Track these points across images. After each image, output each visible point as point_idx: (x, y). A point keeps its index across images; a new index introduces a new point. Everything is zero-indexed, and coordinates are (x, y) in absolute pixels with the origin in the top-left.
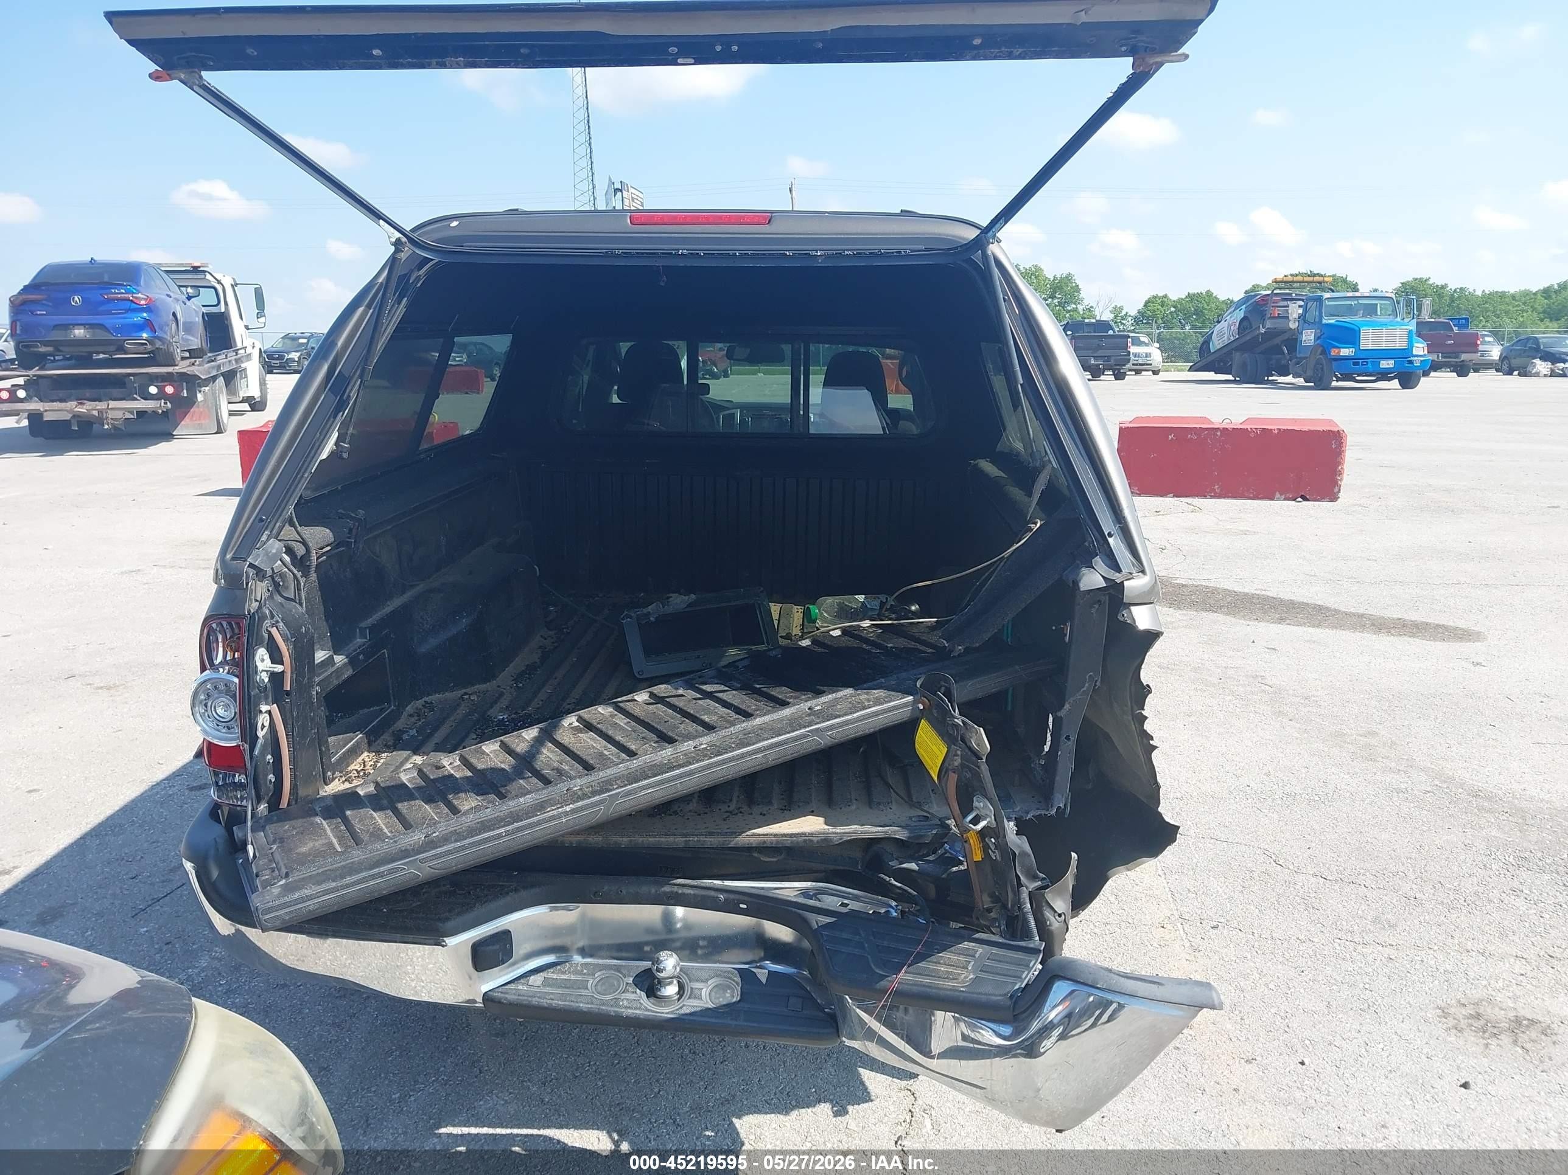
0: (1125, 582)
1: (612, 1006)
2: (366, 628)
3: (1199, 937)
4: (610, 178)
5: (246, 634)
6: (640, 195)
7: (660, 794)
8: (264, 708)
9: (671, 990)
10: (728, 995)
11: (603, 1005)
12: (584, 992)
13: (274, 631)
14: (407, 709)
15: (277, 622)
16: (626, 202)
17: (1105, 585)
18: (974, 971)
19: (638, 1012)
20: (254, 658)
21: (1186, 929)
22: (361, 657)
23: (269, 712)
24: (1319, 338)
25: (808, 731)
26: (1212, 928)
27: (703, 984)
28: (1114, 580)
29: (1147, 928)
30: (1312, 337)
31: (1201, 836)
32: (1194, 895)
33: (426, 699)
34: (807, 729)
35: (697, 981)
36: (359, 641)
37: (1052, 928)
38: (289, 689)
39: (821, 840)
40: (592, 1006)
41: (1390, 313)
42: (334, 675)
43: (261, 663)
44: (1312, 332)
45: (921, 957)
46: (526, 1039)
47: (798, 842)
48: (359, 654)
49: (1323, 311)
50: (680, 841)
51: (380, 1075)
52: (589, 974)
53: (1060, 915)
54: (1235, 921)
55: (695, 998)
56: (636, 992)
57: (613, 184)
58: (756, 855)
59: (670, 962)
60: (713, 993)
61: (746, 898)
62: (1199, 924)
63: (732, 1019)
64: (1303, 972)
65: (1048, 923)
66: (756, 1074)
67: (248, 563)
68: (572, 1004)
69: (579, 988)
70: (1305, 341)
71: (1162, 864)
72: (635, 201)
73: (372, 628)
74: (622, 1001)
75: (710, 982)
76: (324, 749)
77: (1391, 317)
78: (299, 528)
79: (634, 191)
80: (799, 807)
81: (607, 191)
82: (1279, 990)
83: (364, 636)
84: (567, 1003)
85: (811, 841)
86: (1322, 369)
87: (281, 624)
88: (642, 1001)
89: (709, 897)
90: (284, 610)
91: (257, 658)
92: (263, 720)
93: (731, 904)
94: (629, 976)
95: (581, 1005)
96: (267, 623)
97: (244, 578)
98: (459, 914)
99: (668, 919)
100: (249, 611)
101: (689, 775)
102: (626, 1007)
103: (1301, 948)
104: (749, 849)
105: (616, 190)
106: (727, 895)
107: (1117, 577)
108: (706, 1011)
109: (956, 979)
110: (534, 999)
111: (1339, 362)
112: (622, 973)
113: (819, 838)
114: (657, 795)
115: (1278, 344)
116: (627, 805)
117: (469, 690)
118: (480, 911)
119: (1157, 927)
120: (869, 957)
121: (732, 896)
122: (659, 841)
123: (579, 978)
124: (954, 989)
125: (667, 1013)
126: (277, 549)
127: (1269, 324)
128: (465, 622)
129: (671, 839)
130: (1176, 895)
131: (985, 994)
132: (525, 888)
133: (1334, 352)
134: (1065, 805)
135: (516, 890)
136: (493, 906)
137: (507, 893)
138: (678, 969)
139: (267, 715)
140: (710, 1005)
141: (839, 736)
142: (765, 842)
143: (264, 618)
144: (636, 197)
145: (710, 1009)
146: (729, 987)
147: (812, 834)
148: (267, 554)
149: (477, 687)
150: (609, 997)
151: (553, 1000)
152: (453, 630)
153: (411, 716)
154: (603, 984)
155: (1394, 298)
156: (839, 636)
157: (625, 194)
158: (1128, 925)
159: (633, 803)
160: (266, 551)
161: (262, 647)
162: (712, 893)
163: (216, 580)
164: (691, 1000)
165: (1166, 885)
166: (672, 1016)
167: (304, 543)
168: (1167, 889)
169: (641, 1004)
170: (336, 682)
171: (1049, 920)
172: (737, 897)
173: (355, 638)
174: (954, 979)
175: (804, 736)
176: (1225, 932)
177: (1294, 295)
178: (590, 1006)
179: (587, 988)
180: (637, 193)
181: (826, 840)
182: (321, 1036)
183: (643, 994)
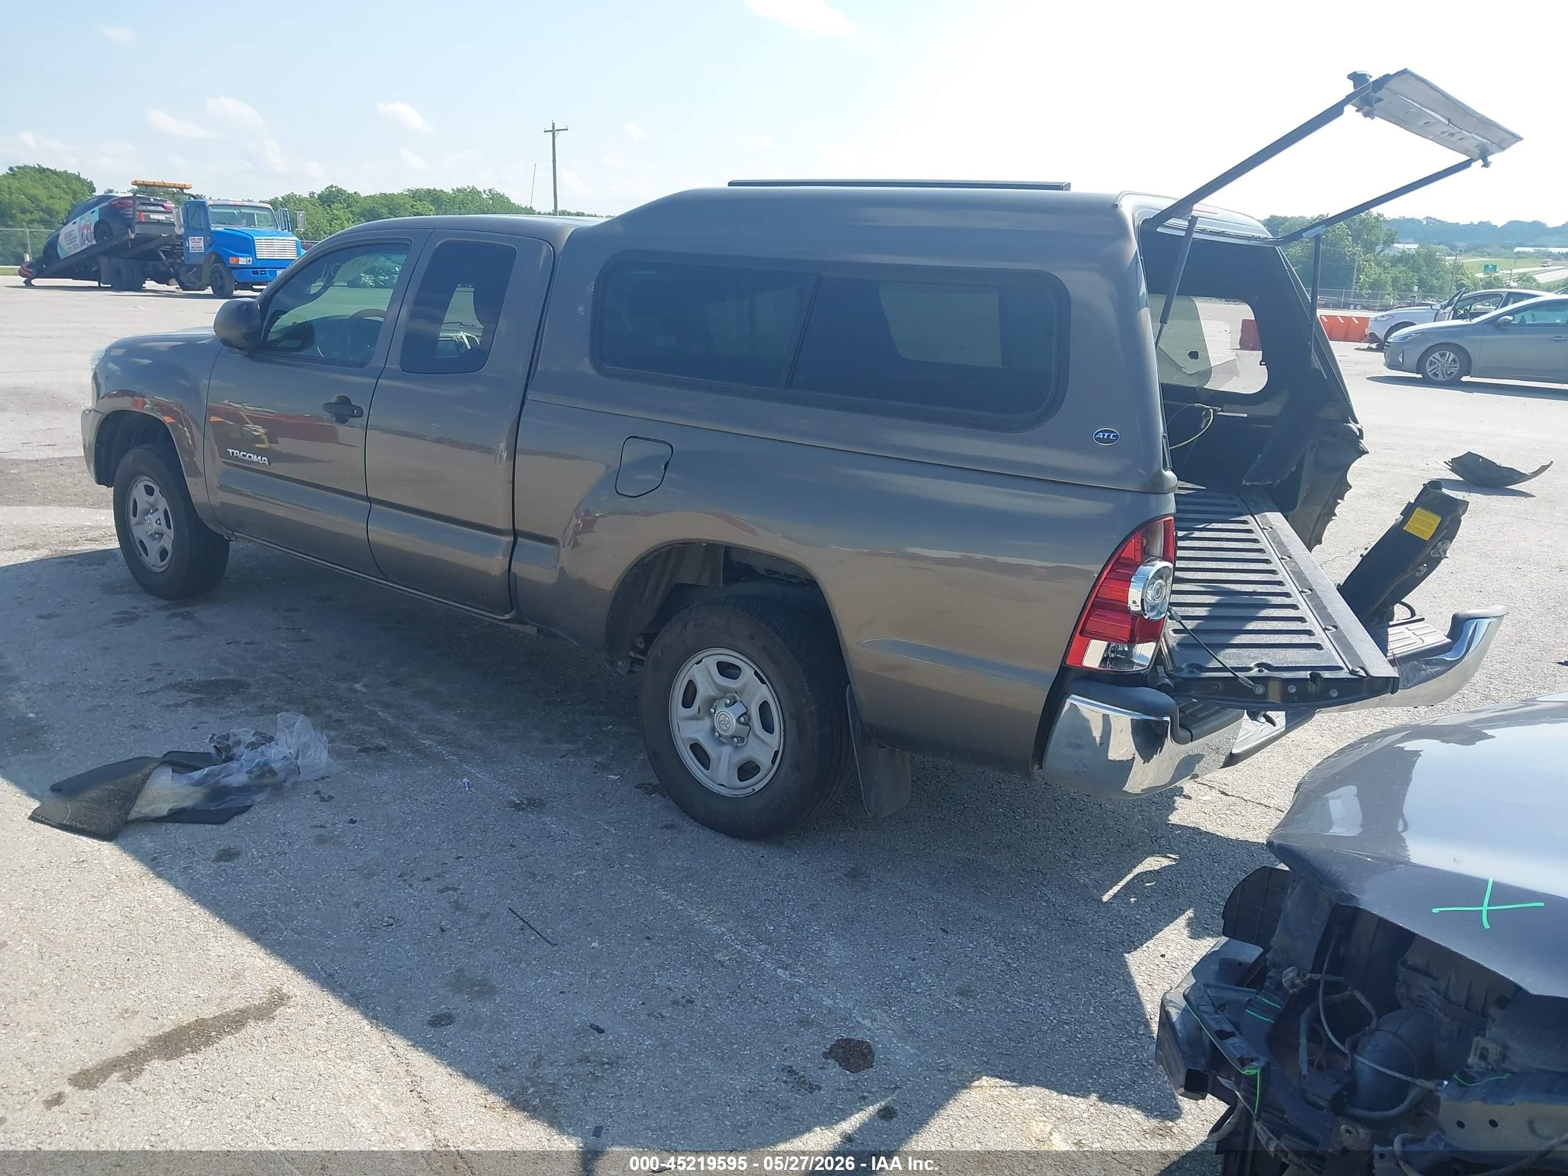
24: (210, 245)
30: (202, 244)
41: (271, 224)
44: (201, 239)
49: (210, 218)
70: (193, 247)
77: (273, 227)
86: (221, 277)
111: (239, 271)
115: (153, 249)
127: (138, 229)
133: (232, 261)
155: (271, 208)
177: (152, 200)
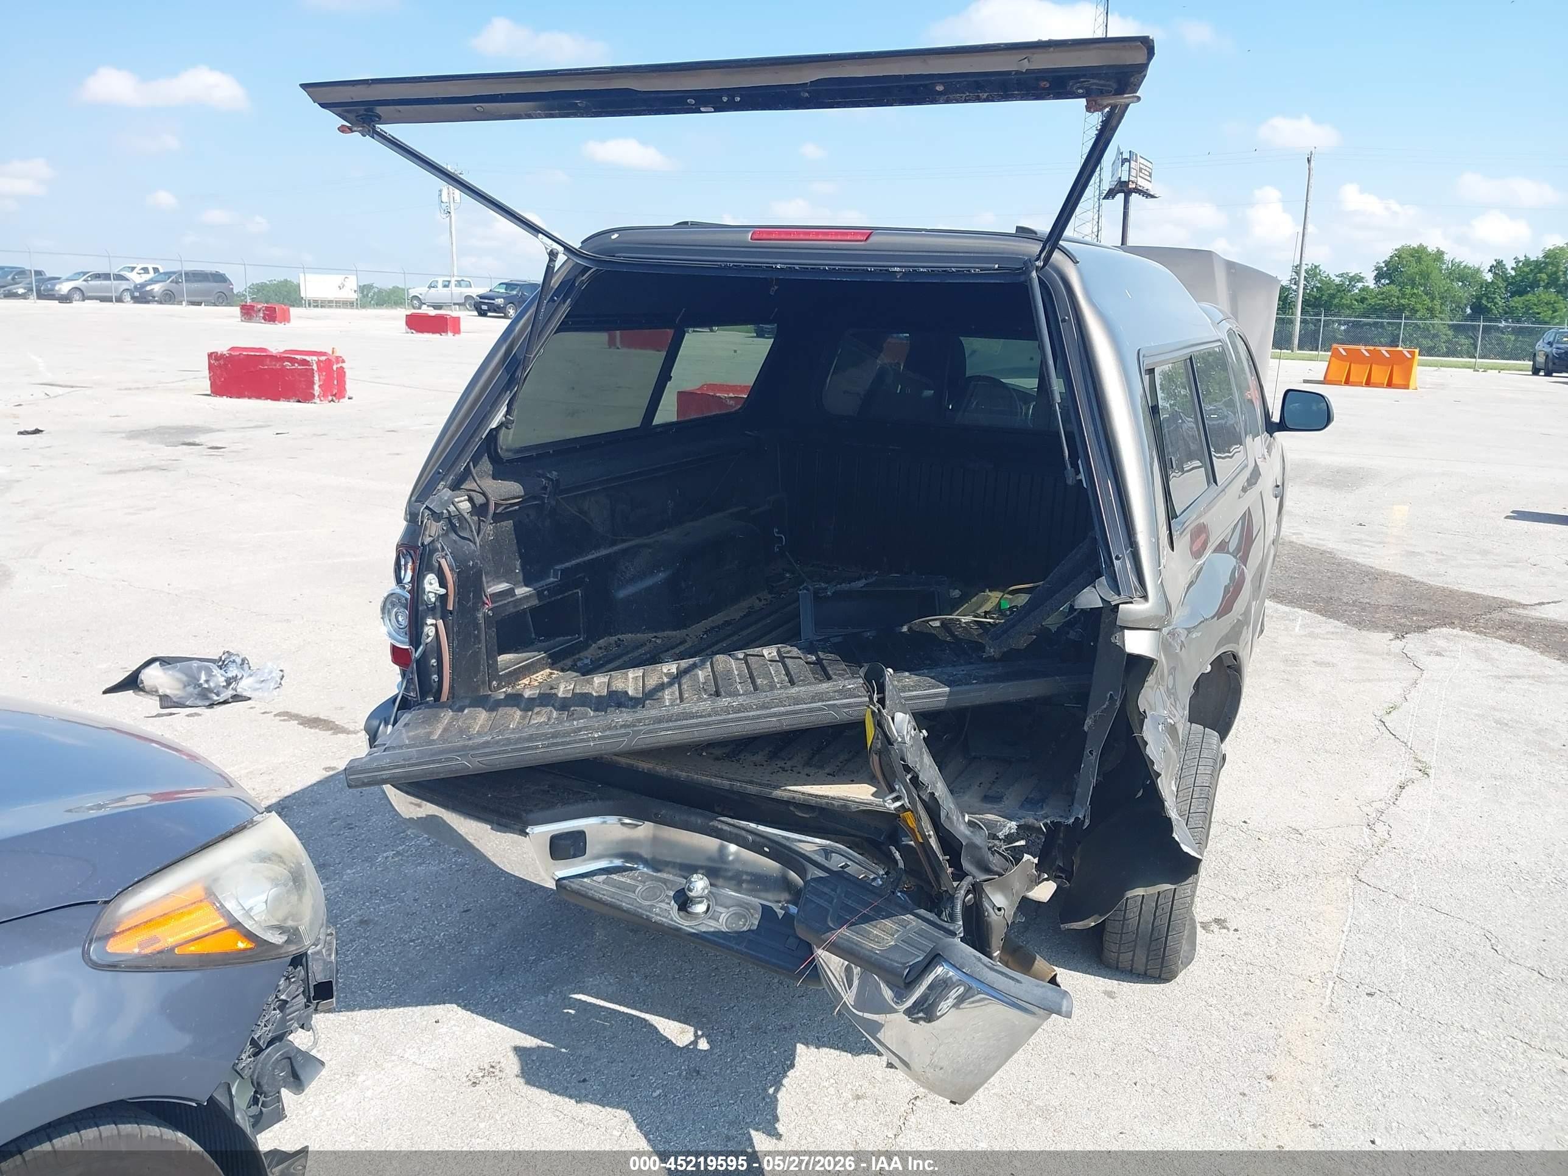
0: (1121, 606)
1: (646, 911)
2: (558, 570)
3: (1346, 999)
4: (1119, 148)
5: (418, 562)
6: (1149, 164)
7: (679, 737)
8: (430, 621)
9: (700, 908)
10: (741, 923)
11: (640, 908)
12: (631, 895)
13: (443, 561)
14: (599, 642)
15: (446, 554)
16: (1133, 173)
17: (1102, 606)
18: (897, 940)
19: (664, 920)
20: (423, 581)
21: (1336, 988)
22: (546, 592)
23: (436, 626)
25: (824, 705)
26: (1367, 994)
27: (725, 909)
28: (1110, 602)
29: (1292, 977)
31: (1419, 903)
32: (1368, 958)
33: (620, 636)
34: (824, 703)
35: (721, 905)
36: (552, 579)
37: (989, 920)
38: (451, 609)
39: (841, 805)
40: (632, 907)
42: (511, 603)
43: (429, 586)
45: (867, 919)
46: (653, 939)
47: (821, 803)
48: (545, 590)
50: (726, 783)
51: (529, 939)
52: (640, 881)
53: (999, 909)
54: (1399, 994)
55: (714, 919)
56: (669, 904)
57: (1122, 153)
58: (792, 808)
59: (699, 884)
60: (729, 919)
61: (769, 843)
62: (1354, 987)
63: (736, 944)
64: (1441, 1059)
65: (986, 913)
66: (822, 1014)
67: (425, 506)
68: (617, 901)
69: (629, 891)
71: (1353, 921)
72: (1143, 171)
73: (563, 571)
74: (656, 908)
75: (730, 909)
76: (491, 662)
78: (478, 482)
79: (1142, 161)
80: (844, 774)
81: (1114, 162)
82: (1401, 1070)
83: (555, 576)
84: (613, 900)
85: (833, 805)
87: (449, 557)
88: (671, 912)
89: (740, 836)
90: (456, 546)
91: (426, 581)
92: (429, 631)
93: (757, 845)
94: (671, 890)
95: (624, 904)
96: (437, 555)
97: (420, 517)
98: (542, 809)
99: (722, 850)
100: (423, 544)
101: (706, 726)
102: (656, 914)
103: (1459, 1036)
104: (788, 803)
105: (1124, 161)
106: (754, 837)
107: (1114, 599)
108: (718, 934)
109: (880, 943)
110: (591, 892)
112: (666, 886)
113: (839, 803)
114: (675, 737)
116: (648, 741)
117: (659, 634)
118: (559, 810)
119: (1304, 980)
120: (831, 910)
121: (758, 839)
122: (709, 781)
123: (633, 882)
124: (872, 950)
125: (687, 926)
126: (449, 497)
128: (662, 575)
129: (719, 781)
130: (1348, 953)
131: (891, 960)
132: (601, 799)
134: (1084, 817)
135: (594, 800)
136: (572, 808)
137: (586, 800)
138: (706, 891)
139: (431, 627)
140: (724, 929)
141: (855, 714)
142: (794, 798)
143: (437, 550)
144: (1145, 168)
145: (722, 932)
146: (744, 917)
147: (835, 798)
148: (441, 498)
149: (666, 633)
150: (648, 903)
151: (604, 895)
152: (649, 582)
153: (600, 648)
154: (649, 892)
156: (938, 627)
157: (1133, 164)
158: (1273, 970)
159: (654, 740)
160: (440, 497)
161: (432, 573)
162: (743, 833)
163: (406, 519)
164: (710, 920)
165: (1343, 942)
166: (694, 931)
167: (484, 494)
168: (1342, 946)
169: (670, 914)
170: (512, 610)
171: (987, 910)
172: (762, 840)
173: (549, 577)
174: (878, 942)
175: (820, 709)
176: (1380, 1002)
178: (629, 906)
179: (634, 892)
180: (1146, 163)
181: (845, 806)
182: (503, 900)
183: (676, 907)
